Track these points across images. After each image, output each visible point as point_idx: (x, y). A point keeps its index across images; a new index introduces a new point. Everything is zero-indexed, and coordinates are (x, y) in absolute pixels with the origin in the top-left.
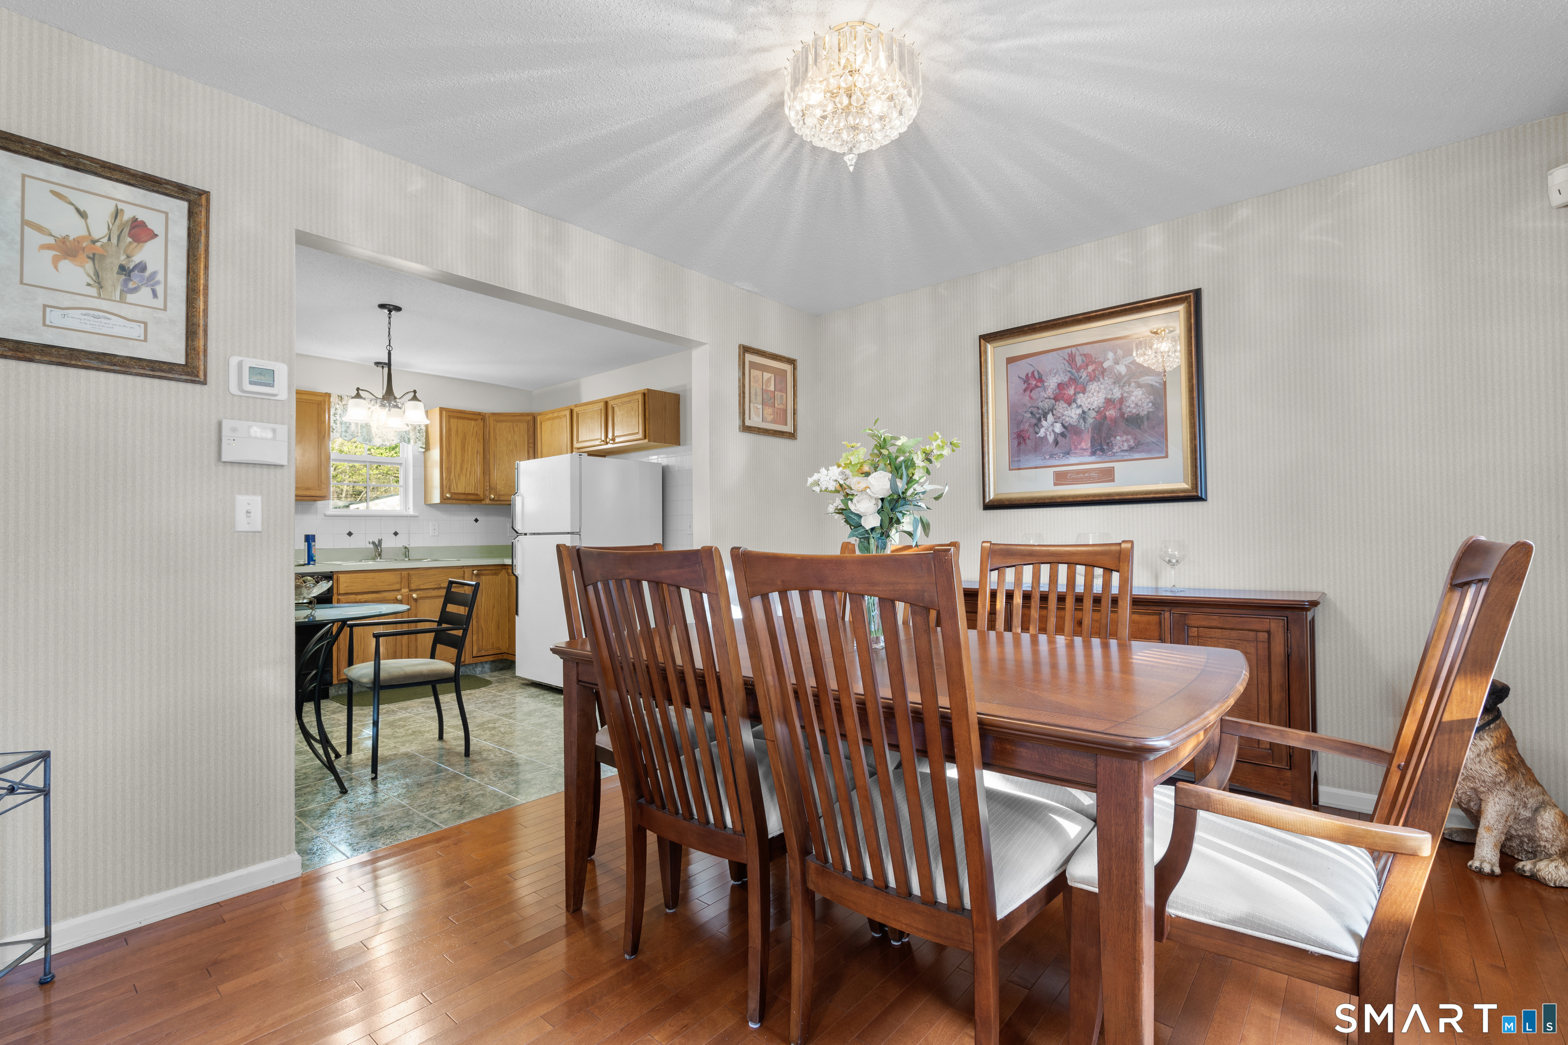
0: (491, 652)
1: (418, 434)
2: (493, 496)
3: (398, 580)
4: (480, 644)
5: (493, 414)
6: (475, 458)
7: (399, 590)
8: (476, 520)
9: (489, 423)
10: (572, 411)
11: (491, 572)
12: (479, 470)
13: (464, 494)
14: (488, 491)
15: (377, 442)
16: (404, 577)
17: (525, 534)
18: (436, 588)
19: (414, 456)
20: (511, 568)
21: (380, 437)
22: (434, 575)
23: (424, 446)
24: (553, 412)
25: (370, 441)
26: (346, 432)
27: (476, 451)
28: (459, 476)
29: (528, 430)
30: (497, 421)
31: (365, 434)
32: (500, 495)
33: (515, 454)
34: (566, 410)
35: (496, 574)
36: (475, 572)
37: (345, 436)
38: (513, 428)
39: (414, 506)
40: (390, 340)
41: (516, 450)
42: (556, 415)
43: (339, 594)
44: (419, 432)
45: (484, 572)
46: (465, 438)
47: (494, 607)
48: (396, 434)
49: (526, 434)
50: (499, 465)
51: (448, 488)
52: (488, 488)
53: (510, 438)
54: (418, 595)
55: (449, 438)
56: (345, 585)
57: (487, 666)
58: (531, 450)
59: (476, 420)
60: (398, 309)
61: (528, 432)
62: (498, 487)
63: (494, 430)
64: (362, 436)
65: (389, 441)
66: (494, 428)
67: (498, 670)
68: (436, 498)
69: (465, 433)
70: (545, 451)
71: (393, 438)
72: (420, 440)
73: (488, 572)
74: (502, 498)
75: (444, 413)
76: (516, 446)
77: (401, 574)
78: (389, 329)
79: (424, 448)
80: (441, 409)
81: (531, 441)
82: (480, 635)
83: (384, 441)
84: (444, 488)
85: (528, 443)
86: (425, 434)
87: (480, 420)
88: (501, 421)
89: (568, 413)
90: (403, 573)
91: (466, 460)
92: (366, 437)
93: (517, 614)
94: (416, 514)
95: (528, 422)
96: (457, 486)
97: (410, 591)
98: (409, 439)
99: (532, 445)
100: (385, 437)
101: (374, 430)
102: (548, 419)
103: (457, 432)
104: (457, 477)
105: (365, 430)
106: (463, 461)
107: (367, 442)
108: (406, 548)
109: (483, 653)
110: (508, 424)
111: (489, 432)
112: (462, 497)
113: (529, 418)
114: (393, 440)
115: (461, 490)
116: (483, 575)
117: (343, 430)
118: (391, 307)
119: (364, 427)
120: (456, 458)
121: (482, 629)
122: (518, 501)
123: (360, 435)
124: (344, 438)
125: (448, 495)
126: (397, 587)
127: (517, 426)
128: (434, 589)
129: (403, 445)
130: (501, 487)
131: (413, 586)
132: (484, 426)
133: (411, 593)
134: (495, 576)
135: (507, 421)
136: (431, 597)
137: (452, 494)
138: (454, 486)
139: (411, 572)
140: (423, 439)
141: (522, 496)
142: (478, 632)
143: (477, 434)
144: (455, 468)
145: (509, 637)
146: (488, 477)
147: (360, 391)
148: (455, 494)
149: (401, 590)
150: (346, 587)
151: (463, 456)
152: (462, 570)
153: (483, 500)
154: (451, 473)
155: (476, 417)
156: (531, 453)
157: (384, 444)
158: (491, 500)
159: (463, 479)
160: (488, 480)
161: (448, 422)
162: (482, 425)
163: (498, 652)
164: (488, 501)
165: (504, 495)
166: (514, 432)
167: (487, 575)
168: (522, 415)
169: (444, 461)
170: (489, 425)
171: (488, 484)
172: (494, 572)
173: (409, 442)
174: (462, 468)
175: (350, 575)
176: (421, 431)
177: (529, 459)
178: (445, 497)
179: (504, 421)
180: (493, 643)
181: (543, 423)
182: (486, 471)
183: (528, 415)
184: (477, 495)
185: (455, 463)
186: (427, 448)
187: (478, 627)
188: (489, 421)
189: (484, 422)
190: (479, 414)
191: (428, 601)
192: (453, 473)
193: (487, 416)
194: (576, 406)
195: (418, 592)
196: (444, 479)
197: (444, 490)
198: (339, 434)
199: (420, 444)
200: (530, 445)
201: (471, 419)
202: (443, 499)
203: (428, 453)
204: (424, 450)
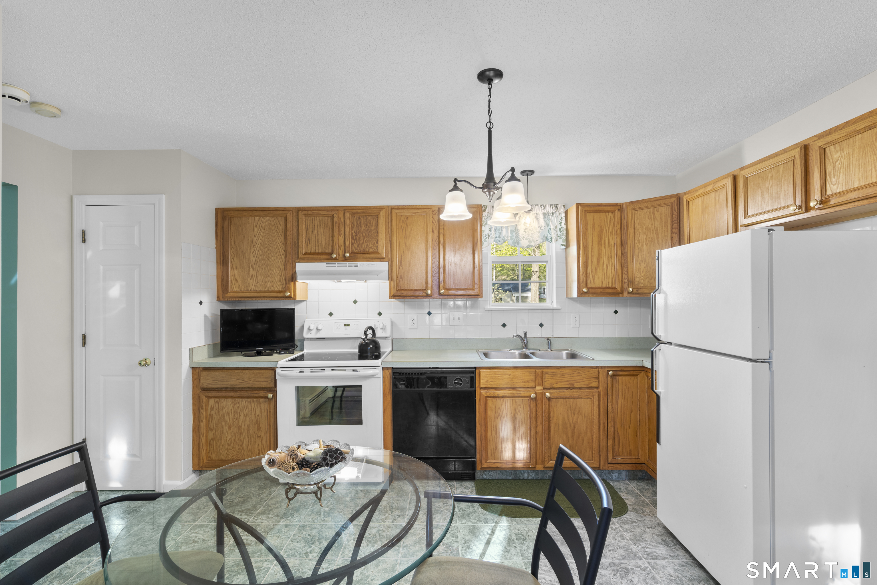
0: (628, 461)
1: (559, 233)
2: (631, 289)
3: (532, 377)
4: (616, 450)
5: (632, 203)
6: (612, 251)
7: (534, 388)
8: (616, 312)
9: (627, 212)
10: (735, 179)
11: (628, 373)
12: (616, 262)
13: (601, 288)
14: (627, 284)
15: (524, 243)
16: (538, 374)
17: (670, 343)
18: (569, 388)
19: (557, 253)
20: (650, 371)
21: (527, 239)
22: (567, 374)
23: (565, 243)
24: (705, 186)
25: (518, 243)
26: (499, 237)
27: (613, 244)
28: (596, 270)
29: (672, 214)
30: (636, 210)
31: (514, 237)
32: (639, 288)
33: (656, 242)
34: (726, 178)
35: (634, 376)
36: (610, 373)
37: (499, 241)
38: (654, 214)
39: (557, 300)
40: (490, 116)
41: (658, 238)
42: (709, 188)
43: (481, 388)
44: (560, 231)
45: (620, 373)
46: (601, 231)
47: (632, 412)
48: (539, 234)
49: (669, 219)
50: (638, 256)
51: (584, 283)
52: (626, 281)
53: (650, 226)
54: (550, 393)
55: (585, 233)
56: (486, 379)
57: (624, 475)
58: (676, 236)
59: (613, 211)
60: (499, 74)
61: (672, 216)
62: (637, 279)
63: (633, 220)
64: (511, 239)
65: (534, 242)
66: (632, 217)
67: (637, 480)
68: (575, 294)
69: (601, 226)
70: (693, 235)
71: (537, 239)
72: (561, 238)
73: (625, 373)
74: (641, 291)
75: (581, 208)
76: (657, 233)
77: (536, 372)
78: (489, 102)
79: (564, 245)
80: (578, 205)
81: (676, 225)
82: (616, 440)
83: (530, 242)
84: (581, 282)
85: (672, 229)
86: (565, 232)
87: (617, 211)
88: (640, 209)
89: (729, 182)
90: (537, 370)
91: (602, 254)
92: (516, 240)
93: (658, 441)
94: (559, 307)
95: (671, 205)
96: (594, 280)
97: (544, 389)
98: (551, 238)
99: (676, 231)
100: (531, 239)
101: (521, 232)
102: (699, 196)
103: (594, 226)
104: (594, 271)
105: (514, 234)
106: (600, 255)
107: (516, 245)
108: (548, 339)
109: (620, 460)
110: (648, 211)
111: (627, 222)
112: (599, 291)
113: (672, 200)
114: (537, 241)
115: (598, 283)
116: (619, 376)
117: (497, 236)
118: (491, 74)
119: (514, 231)
120: (592, 252)
121: (618, 434)
122: (660, 299)
123: (509, 238)
124: (498, 242)
125: (585, 290)
126: (532, 384)
127: (658, 211)
128: (567, 389)
129: (545, 244)
130: (640, 279)
131: (547, 385)
132: (621, 216)
133: (545, 391)
134: (633, 378)
135: (647, 208)
136: (564, 396)
137: (589, 288)
138: (590, 280)
139: (545, 371)
140: (564, 237)
141: (665, 293)
142: (613, 437)
143: (614, 226)
144: (592, 262)
145: (649, 449)
146: (626, 270)
147: (457, 183)
148: (592, 288)
149: (535, 387)
150: (486, 382)
151: (599, 249)
152: (596, 370)
153: (621, 293)
154: (587, 267)
155: (613, 208)
156: (676, 240)
157: (531, 244)
158: (629, 293)
159: (600, 273)
160: (626, 273)
161: (585, 217)
162: (619, 216)
163: (637, 461)
164: (626, 294)
165: (643, 288)
166: (655, 218)
167: (624, 376)
168: (664, 198)
169: (581, 256)
170: (627, 215)
171: (626, 276)
172: (631, 373)
173: (551, 240)
174: (598, 262)
175: (489, 370)
176: (561, 230)
177: (672, 246)
178: (582, 292)
179: (643, 208)
180: (630, 451)
181: (691, 203)
182: (624, 263)
183: (671, 196)
184: (614, 288)
185: (592, 257)
186: (567, 245)
187: (614, 432)
188: (627, 210)
189: (621, 213)
190: (617, 205)
191: (561, 400)
192: (589, 268)
193: (624, 206)
194: (742, 169)
195: (551, 391)
196: (581, 274)
197: (581, 285)
198: (493, 240)
199: (561, 241)
200: (674, 230)
201: (608, 211)
202: (581, 293)
203: (568, 249)
204: (564, 247)
